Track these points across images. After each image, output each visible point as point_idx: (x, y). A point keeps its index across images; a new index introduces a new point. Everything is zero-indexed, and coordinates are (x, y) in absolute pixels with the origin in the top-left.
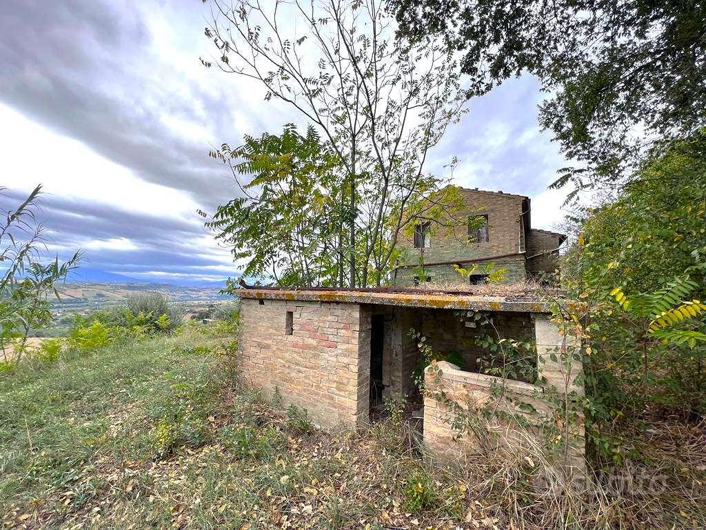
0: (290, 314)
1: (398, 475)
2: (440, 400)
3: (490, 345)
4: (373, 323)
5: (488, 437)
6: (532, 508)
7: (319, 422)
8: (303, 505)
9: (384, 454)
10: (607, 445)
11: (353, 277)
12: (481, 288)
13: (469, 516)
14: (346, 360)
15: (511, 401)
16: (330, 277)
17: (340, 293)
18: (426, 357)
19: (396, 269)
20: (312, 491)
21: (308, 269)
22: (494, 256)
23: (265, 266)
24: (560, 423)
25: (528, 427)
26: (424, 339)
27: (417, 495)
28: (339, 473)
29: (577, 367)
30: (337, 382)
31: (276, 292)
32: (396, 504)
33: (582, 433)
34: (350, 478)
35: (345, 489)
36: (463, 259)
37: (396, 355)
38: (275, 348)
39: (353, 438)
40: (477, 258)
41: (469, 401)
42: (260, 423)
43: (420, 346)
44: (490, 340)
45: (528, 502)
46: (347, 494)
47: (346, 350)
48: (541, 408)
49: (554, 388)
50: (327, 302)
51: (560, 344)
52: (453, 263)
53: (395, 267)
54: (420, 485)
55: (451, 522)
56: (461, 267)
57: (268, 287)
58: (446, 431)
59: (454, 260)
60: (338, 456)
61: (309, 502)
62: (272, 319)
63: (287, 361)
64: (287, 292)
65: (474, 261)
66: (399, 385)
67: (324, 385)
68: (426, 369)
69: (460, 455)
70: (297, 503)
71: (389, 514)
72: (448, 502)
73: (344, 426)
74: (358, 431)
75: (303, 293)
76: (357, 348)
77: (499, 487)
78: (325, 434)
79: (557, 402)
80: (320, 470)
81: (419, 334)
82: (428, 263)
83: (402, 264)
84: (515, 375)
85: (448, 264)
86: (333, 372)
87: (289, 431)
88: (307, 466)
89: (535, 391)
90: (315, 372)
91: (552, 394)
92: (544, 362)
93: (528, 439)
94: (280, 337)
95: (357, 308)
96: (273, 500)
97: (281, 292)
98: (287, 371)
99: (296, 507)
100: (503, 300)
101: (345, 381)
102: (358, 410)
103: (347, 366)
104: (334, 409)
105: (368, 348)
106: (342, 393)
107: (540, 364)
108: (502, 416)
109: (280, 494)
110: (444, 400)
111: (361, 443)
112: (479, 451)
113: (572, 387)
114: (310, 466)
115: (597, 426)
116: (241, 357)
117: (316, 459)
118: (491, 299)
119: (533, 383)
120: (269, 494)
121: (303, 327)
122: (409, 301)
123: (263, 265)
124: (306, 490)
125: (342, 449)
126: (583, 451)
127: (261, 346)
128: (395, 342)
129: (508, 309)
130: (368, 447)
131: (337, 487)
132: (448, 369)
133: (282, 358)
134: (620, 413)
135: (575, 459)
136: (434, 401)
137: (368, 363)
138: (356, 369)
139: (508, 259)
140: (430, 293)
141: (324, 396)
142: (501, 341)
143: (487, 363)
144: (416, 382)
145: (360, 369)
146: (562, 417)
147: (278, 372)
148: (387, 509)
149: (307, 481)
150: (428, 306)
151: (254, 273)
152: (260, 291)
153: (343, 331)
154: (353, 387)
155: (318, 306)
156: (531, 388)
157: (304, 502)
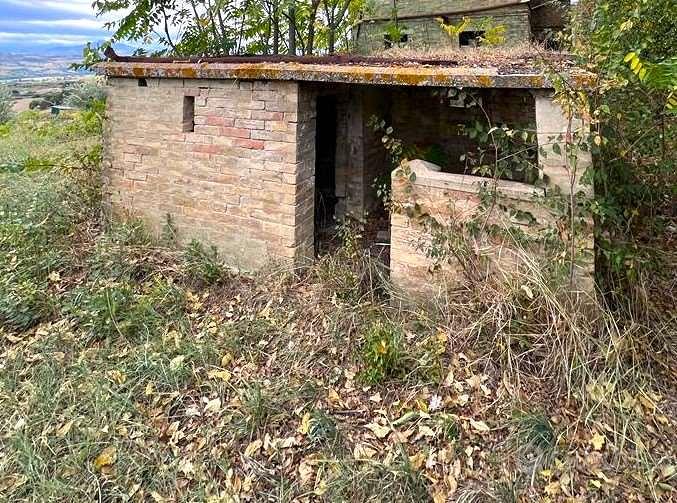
0: (190, 100)
1: (354, 331)
2: (411, 215)
3: (479, 133)
4: (318, 108)
5: (476, 263)
6: (531, 354)
7: (236, 264)
8: (205, 399)
9: (334, 302)
10: (618, 259)
11: (292, 38)
12: (470, 52)
13: (451, 376)
14: (277, 167)
15: (506, 210)
16: (258, 39)
17: (267, 66)
18: (394, 155)
19: (359, 25)
20: (220, 375)
21: (222, 27)
22: (490, 5)
23: (151, 23)
24: (564, 236)
25: (525, 244)
26: (390, 130)
27: (379, 358)
28: (266, 338)
29: (585, 158)
30: (265, 201)
31: (166, 66)
32: (350, 375)
33: (591, 245)
34: (282, 345)
35: (273, 364)
36: (451, 10)
37: (355, 152)
38: (164, 154)
39: (289, 281)
40: (468, 8)
41: (453, 214)
42: (139, 275)
43: (384, 140)
44: (479, 127)
45: (525, 346)
46: (277, 372)
47: (279, 151)
48: (543, 217)
49: (558, 189)
50: (246, 80)
51: (565, 130)
52: (437, 16)
53: (356, 21)
54: (383, 344)
55: (426, 390)
56: (447, 22)
57: (156, 58)
58: (420, 260)
59: (437, 12)
60: (266, 312)
61: (216, 394)
62: (160, 109)
63: (188, 173)
64: (184, 66)
65: (465, 13)
66: (359, 196)
67: (245, 207)
68: (394, 173)
69: (439, 290)
70: (196, 398)
71: (338, 393)
72: (422, 362)
73: (275, 265)
74: (297, 271)
75: (210, 66)
76: (293, 147)
77: (488, 330)
78: (245, 281)
79: (561, 208)
80: (236, 339)
81: (383, 123)
82: (404, 15)
83: (366, 17)
84: (509, 174)
85: (431, 17)
86: (259, 186)
87: (188, 282)
88: (216, 335)
89: (535, 195)
90: (230, 188)
91: (555, 197)
92: (545, 155)
93: (525, 261)
94: (173, 137)
95: (295, 88)
96: (156, 400)
97: (174, 66)
98: (185, 188)
99: (195, 405)
100: (494, 72)
101: (276, 198)
102: (297, 241)
103: (279, 176)
104: (260, 241)
105: (311, 147)
106: (272, 217)
107: (540, 157)
108: (494, 232)
109: (168, 389)
110: (418, 214)
111: (301, 289)
112: (464, 283)
113: (579, 187)
114: (221, 334)
115: (608, 234)
116: (109, 171)
117: (230, 322)
118: (479, 71)
119: (533, 183)
120: (149, 391)
121: (210, 120)
122: (368, 76)
123: (147, 22)
124: (211, 375)
125: (271, 302)
126: (592, 268)
127: (142, 152)
128: (353, 135)
129: (501, 85)
130: (311, 293)
131: (261, 362)
132: (423, 171)
133: (178, 170)
134: (635, 212)
135: (583, 281)
136: (405, 218)
137: (312, 168)
138: (292, 179)
139: (507, 10)
140: (400, 62)
141: (246, 223)
142: (492, 130)
143: (473, 161)
144: (379, 193)
145: (300, 179)
146: (568, 226)
147: (170, 190)
148: (336, 385)
149: (213, 360)
150: (396, 83)
151: (133, 35)
152: (140, 65)
153: (274, 123)
154: (288, 206)
155: (233, 86)
156: (530, 190)
157: (208, 395)
